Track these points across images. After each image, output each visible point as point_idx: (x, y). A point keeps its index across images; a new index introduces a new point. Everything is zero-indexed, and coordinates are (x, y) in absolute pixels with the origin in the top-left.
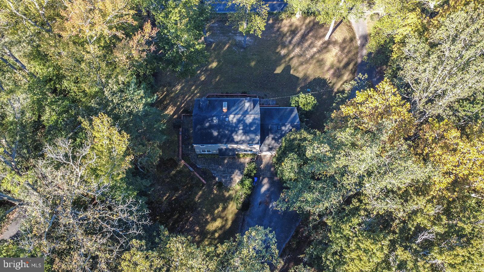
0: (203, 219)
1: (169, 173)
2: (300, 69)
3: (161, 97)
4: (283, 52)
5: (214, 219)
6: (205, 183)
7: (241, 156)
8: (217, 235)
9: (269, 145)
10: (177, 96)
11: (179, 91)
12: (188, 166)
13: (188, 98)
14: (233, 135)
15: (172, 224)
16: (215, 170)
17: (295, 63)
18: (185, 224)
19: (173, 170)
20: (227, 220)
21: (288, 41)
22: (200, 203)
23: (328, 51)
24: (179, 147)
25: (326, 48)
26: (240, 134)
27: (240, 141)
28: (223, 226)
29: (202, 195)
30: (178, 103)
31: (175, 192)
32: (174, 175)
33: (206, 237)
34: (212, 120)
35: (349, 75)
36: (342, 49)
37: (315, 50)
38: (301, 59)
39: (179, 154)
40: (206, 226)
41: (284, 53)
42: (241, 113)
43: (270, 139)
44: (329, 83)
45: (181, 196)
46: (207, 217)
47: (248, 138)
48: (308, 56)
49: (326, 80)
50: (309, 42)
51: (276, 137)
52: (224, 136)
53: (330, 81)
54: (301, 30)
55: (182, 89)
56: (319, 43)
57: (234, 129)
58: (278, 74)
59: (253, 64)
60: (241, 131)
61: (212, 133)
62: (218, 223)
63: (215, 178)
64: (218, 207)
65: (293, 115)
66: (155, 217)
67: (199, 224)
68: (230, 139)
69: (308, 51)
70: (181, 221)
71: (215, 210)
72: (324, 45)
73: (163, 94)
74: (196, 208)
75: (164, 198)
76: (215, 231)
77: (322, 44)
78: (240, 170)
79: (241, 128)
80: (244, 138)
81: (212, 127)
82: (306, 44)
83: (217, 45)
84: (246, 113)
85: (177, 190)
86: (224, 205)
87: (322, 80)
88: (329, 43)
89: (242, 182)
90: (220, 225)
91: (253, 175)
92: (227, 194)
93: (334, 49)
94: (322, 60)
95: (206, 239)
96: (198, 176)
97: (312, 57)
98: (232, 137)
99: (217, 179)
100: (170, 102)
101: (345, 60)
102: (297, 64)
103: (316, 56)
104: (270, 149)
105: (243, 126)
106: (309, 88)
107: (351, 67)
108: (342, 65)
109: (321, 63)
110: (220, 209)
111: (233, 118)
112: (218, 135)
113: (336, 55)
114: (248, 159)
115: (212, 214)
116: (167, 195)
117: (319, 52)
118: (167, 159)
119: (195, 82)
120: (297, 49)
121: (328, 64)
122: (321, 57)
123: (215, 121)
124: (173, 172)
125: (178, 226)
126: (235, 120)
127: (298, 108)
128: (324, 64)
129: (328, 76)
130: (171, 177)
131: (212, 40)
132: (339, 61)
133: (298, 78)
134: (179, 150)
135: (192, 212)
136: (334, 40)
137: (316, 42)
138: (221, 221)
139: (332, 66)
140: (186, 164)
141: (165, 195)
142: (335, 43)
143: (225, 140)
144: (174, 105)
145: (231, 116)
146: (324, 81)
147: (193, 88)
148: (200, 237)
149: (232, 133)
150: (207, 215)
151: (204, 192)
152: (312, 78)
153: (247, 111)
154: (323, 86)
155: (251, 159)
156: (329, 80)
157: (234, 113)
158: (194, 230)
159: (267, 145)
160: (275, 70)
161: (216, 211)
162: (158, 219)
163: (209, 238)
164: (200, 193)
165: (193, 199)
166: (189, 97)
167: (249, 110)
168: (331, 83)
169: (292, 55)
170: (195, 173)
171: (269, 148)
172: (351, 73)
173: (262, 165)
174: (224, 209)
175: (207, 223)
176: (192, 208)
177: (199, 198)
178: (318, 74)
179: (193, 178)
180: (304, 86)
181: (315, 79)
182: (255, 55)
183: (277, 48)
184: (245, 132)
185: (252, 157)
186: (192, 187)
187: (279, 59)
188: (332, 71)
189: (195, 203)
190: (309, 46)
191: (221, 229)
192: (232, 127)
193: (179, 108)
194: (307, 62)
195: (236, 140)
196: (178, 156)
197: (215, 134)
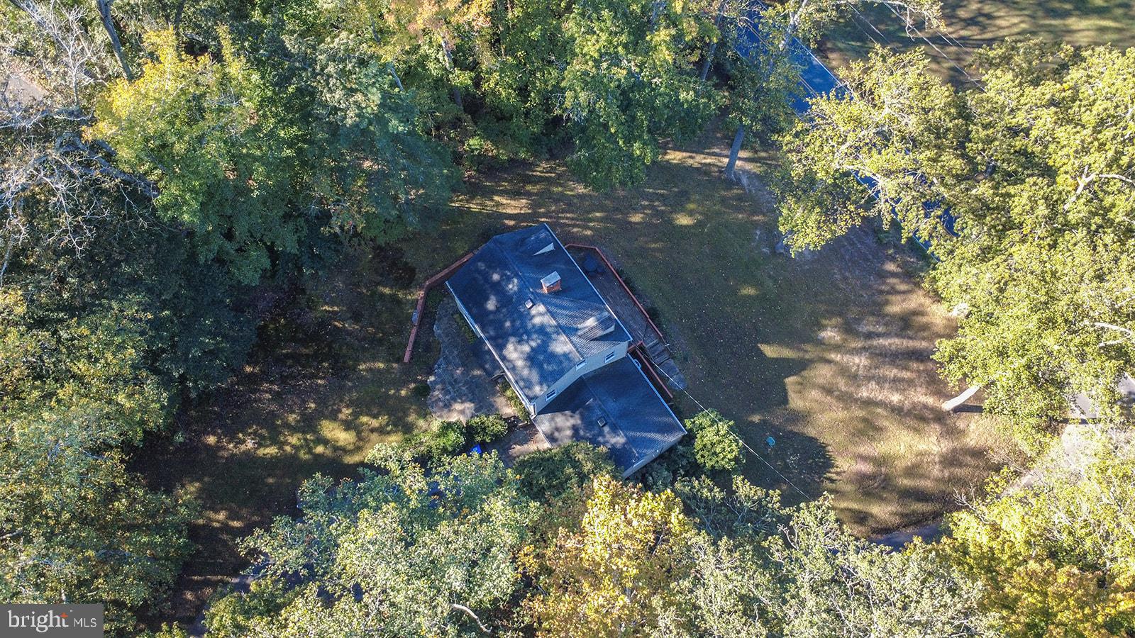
0: (334, 404)
1: (379, 284)
2: (815, 394)
3: (538, 173)
4: (830, 334)
5: (348, 426)
6: (406, 359)
7: (508, 393)
8: (320, 449)
9: (557, 429)
10: (560, 198)
11: (573, 196)
12: (419, 307)
13: (567, 218)
14: (512, 339)
15: (287, 354)
16: (448, 363)
17: (823, 373)
18: (304, 377)
19: (391, 288)
20: (358, 449)
21: (871, 328)
22: (360, 378)
23: (916, 430)
24: (446, 267)
25: (922, 419)
26: (522, 352)
27: (509, 361)
28: (344, 450)
29: (379, 370)
30: (542, 210)
31: (351, 318)
32: (382, 295)
33: (304, 432)
34: (509, 279)
35: (892, 514)
36: (950, 460)
37: (896, 398)
38: (842, 384)
39: (432, 276)
40: (326, 418)
41: (830, 338)
42: (563, 322)
43: (571, 422)
44: (826, 478)
45: (349, 333)
46: (344, 410)
47: (526, 372)
48: (864, 393)
49: (832, 466)
50: (906, 375)
51: (582, 433)
52: (499, 325)
53: (834, 477)
54: (924, 339)
55: (582, 197)
56: (921, 397)
57: (522, 332)
58: (761, 354)
59: (749, 291)
60: (526, 348)
61: (487, 299)
62: (343, 437)
63: (430, 373)
64: (375, 417)
65: (658, 436)
66: (279, 315)
67: (322, 402)
68: (500, 341)
69: (878, 383)
70: (304, 367)
71: (367, 415)
72: (928, 414)
73: (547, 172)
74: (346, 377)
75: (326, 308)
76: (325, 442)
77: (925, 406)
78: (477, 410)
79: (534, 344)
80: (520, 363)
81: (498, 289)
82: (893, 372)
83: (739, 198)
84: (570, 331)
85: (356, 317)
86: (387, 425)
87: (824, 456)
88: (940, 417)
89: (447, 427)
90: (341, 443)
91: (479, 439)
92: (412, 418)
93: (933, 439)
94: (879, 430)
95: (300, 435)
96: (412, 338)
97: (869, 403)
98: (507, 341)
99: (432, 378)
100: (536, 194)
101: (926, 484)
102: (821, 381)
103: (879, 410)
104: (551, 438)
105: (539, 346)
106: (777, 438)
107: (920, 507)
108: (906, 482)
109: (869, 429)
110: (375, 423)
111: (539, 314)
112: (491, 312)
113: (921, 454)
114: (509, 411)
115: (356, 415)
116: (336, 309)
117: (898, 412)
118: (406, 263)
119: (616, 210)
120: (863, 359)
121: (879, 448)
122: (886, 423)
123: (511, 286)
124: (387, 291)
125: (290, 367)
126: (537, 320)
127: (689, 438)
128: (873, 439)
129: (846, 465)
130: (374, 293)
131: (745, 181)
132: (911, 471)
133: (785, 400)
134: (441, 271)
135: (332, 374)
136: (961, 424)
137: (919, 389)
138: (352, 441)
139: (879, 461)
140: (420, 302)
141: (332, 304)
142: (952, 432)
143: (492, 333)
144: (534, 206)
145: (541, 308)
146: (827, 464)
147: (598, 214)
148: (298, 421)
149: (514, 334)
150: (347, 407)
151: (388, 371)
152: (811, 431)
153: (577, 329)
154: (810, 469)
155: (514, 417)
156: (837, 473)
157: (552, 308)
158: (304, 402)
159: (553, 425)
160: (767, 343)
161: (365, 419)
162: (279, 323)
163: (306, 440)
164: (381, 365)
165: (357, 361)
166: (572, 219)
167: (580, 333)
168: (832, 481)
169: (837, 357)
170: (414, 331)
171: (552, 434)
172: (903, 515)
173: (518, 447)
174: (381, 431)
175: (333, 416)
176: (342, 370)
177: (370, 370)
178: (832, 440)
179: (400, 330)
180: (773, 426)
181: (812, 440)
182: (775, 281)
183: (830, 314)
184: (532, 359)
185: (519, 414)
186: (381, 341)
187: (805, 335)
188: (866, 468)
189: (354, 369)
190: (895, 380)
191: (336, 449)
192: (524, 326)
193: (533, 216)
194: (847, 399)
195: (505, 352)
196: (427, 278)
197: (491, 305)
